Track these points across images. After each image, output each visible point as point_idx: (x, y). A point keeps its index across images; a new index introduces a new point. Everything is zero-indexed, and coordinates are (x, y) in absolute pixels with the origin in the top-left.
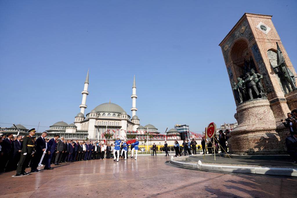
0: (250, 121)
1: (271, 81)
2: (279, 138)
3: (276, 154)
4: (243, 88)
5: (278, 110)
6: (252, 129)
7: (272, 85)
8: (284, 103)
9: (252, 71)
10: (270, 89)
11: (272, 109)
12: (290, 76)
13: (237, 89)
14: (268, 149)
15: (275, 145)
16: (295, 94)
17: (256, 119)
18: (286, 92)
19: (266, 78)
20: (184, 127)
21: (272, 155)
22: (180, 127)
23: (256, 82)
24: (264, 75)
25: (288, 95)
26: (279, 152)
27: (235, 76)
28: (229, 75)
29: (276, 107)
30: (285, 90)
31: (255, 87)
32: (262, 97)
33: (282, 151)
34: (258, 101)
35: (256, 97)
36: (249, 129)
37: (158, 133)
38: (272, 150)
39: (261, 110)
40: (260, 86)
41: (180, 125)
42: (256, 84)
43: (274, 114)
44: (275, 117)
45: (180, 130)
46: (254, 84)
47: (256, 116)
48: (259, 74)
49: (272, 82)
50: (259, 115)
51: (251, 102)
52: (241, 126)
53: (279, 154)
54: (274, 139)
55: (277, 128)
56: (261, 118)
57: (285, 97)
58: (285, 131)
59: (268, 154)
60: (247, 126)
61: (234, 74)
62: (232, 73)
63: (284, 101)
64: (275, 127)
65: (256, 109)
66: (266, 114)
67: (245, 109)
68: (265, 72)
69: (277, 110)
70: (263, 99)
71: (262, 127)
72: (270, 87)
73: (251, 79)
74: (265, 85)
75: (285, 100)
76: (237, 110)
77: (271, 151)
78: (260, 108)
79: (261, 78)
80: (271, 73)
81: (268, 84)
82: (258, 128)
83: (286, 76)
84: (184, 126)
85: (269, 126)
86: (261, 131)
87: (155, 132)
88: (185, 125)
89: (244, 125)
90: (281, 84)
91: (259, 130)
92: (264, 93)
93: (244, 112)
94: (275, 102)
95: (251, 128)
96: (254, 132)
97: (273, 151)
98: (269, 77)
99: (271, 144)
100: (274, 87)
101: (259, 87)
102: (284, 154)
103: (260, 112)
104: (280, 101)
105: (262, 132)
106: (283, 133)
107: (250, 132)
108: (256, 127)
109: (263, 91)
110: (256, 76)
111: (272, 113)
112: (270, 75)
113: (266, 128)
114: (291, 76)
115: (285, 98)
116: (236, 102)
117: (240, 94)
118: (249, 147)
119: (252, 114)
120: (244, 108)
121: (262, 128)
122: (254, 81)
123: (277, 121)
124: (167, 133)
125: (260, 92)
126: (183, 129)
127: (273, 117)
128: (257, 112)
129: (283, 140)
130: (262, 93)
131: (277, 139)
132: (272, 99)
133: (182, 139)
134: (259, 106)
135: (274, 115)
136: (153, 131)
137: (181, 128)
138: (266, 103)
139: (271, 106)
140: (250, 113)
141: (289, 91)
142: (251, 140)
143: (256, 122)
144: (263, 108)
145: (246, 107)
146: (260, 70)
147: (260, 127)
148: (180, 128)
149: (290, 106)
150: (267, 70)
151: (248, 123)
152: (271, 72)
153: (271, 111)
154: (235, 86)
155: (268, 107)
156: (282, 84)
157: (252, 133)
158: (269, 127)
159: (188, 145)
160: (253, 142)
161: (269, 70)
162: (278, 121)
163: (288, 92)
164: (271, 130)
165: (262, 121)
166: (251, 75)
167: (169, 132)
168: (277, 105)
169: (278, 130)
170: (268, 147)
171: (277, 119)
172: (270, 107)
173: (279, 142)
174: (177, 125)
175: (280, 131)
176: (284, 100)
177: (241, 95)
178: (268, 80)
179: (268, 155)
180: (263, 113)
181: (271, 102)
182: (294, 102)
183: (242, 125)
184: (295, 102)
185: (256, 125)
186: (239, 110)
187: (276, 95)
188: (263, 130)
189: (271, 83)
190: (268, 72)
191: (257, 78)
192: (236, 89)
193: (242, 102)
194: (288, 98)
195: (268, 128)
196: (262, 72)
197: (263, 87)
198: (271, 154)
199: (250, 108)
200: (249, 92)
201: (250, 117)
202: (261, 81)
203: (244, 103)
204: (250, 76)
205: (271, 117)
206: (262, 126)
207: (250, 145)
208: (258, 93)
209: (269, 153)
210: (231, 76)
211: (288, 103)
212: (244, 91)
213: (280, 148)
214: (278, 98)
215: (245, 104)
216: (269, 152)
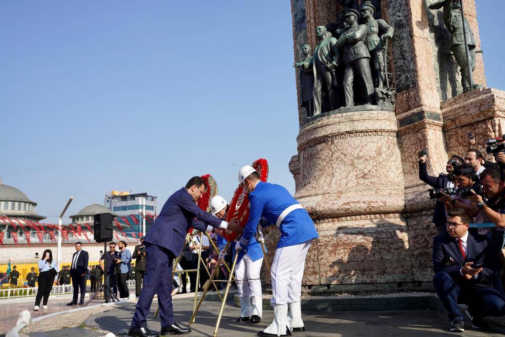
0: (334, 181)
1: (413, 50)
2: (407, 240)
3: (389, 292)
4: (329, 65)
5: (416, 149)
6: (335, 207)
7: (415, 63)
8: (435, 127)
9: (366, 7)
10: (407, 78)
11: (400, 144)
12: (468, 43)
13: (311, 66)
14: (372, 277)
15: (391, 263)
16: (468, 102)
17: (352, 174)
18: (446, 94)
19: (403, 38)
20: (141, 201)
21: (381, 296)
22: (124, 198)
23: (371, 49)
24: (399, 26)
25: (450, 104)
26: (400, 284)
27: (312, 21)
28: (295, 16)
29: (413, 139)
30: (443, 88)
31: (365, 64)
32: (381, 101)
33: (408, 280)
34: (366, 114)
35: (362, 98)
36: (326, 207)
37: (38, 218)
38: (382, 279)
39: (370, 145)
40: (379, 63)
41: (125, 194)
42: (369, 55)
43: (403, 161)
44: (405, 173)
45: (124, 208)
46: (365, 55)
47: (352, 164)
48: (383, 22)
49: (416, 53)
50: (361, 161)
51: (344, 114)
52: (302, 197)
53: (399, 291)
54: (393, 244)
55: (405, 206)
56: (366, 171)
57: (441, 108)
58: (424, 218)
59: (367, 292)
60: (320, 197)
61: (310, 15)
62: (304, 12)
63: (436, 122)
64: (399, 202)
65: (356, 141)
66: (381, 160)
67: (324, 139)
68: (401, 18)
69: (414, 150)
70: (382, 110)
71: (364, 202)
72: (409, 71)
73: (358, 35)
74: (395, 63)
75: (439, 119)
76: (298, 139)
77: (379, 280)
78: (369, 139)
79: (389, 37)
80: (419, 23)
81: (404, 59)
82: (352, 205)
83: (456, 42)
84: (140, 198)
85: (384, 199)
86: (360, 214)
87: (22, 212)
88: (144, 195)
89: (313, 192)
90: (437, 67)
91: (353, 210)
92: (388, 89)
93: (319, 147)
94: (412, 122)
95: (331, 202)
96: (337, 217)
97: (382, 281)
98: (411, 36)
99: (382, 258)
100: (419, 73)
101: (378, 66)
102: (413, 290)
103: (366, 152)
104: (427, 120)
105: (361, 219)
106: (418, 223)
107: (327, 218)
108: (348, 200)
109: (385, 84)
110: (376, 29)
111: (399, 159)
112: (416, 30)
113: (375, 205)
114: (469, 45)
115: (440, 112)
116: (300, 114)
117: (318, 86)
118: (317, 270)
119: (343, 157)
120: (322, 133)
121: (364, 206)
122: (366, 43)
123: (407, 185)
124: (75, 218)
125: (376, 85)
126: (137, 207)
127: (400, 172)
128: (357, 151)
129: (417, 246)
130: (381, 89)
131: (401, 241)
132: (406, 111)
133: (99, 239)
134: (367, 132)
135: (403, 166)
136: (16, 212)
137: (130, 203)
138: (388, 123)
139: (399, 135)
140: (336, 154)
141: (454, 93)
142: (326, 246)
143: (350, 185)
144: (376, 138)
145: (328, 131)
146: (390, 10)
147: (358, 202)
148: (124, 203)
149: (449, 140)
150: (409, 10)
151: (326, 188)
152: (420, 20)
153: (397, 151)
154: (306, 55)
155: (391, 138)
156: (440, 68)
157: (333, 221)
158: (385, 203)
159: (119, 261)
160: (330, 252)
161: (416, 14)
162: (411, 184)
163: (449, 95)
164: (386, 213)
165: (367, 182)
166: (362, 20)
167: (82, 217)
168: (417, 132)
169: (407, 213)
170: (371, 269)
171: (409, 179)
172: (396, 139)
173: (403, 253)
174: (117, 193)
175: (411, 217)
176: (437, 117)
177: (319, 89)
178: (406, 48)
179: (368, 297)
180: (374, 154)
181: (401, 122)
182: (462, 127)
183: (307, 194)
184: (464, 129)
185: (348, 194)
186: (305, 140)
187: (420, 99)
188: (368, 210)
189: (413, 58)
190: (411, 19)
191: (376, 35)
192: (307, 64)
193: (318, 112)
194: (448, 112)
195: (381, 204)
196: (394, 15)
197: (389, 70)
198: (377, 291)
199: (340, 135)
200: (347, 80)
201: (335, 166)
202: (386, 47)
203: (324, 116)
204: (356, 24)
205: (394, 170)
206: (366, 199)
207: (321, 262)
208: (370, 88)
209: (371, 288)
210: (300, 23)
211: (445, 130)
212: (332, 74)
213: (403, 272)
214: (425, 108)
215: (325, 120)
216: (372, 283)
